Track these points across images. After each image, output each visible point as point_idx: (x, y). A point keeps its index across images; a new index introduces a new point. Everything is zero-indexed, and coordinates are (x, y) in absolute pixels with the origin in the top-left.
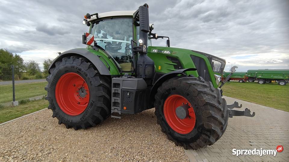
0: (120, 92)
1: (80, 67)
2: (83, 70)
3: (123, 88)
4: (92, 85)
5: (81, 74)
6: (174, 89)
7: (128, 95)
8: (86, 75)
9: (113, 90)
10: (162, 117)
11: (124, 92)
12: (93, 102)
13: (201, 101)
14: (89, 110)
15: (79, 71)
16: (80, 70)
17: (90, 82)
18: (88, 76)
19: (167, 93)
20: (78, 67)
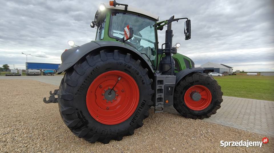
0: (163, 88)
1: (130, 64)
2: (133, 67)
3: (166, 84)
4: (144, 84)
5: (130, 72)
6: (198, 81)
7: (169, 89)
8: (137, 74)
9: (158, 87)
10: (183, 103)
11: (167, 87)
12: (144, 102)
13: (218, 86)
14: (140, 110)
15: (128, 69)
16: (129, 67)
17: (142, 80)
18: (140, 74)
19: (190, 85)
20: (126, 63)
